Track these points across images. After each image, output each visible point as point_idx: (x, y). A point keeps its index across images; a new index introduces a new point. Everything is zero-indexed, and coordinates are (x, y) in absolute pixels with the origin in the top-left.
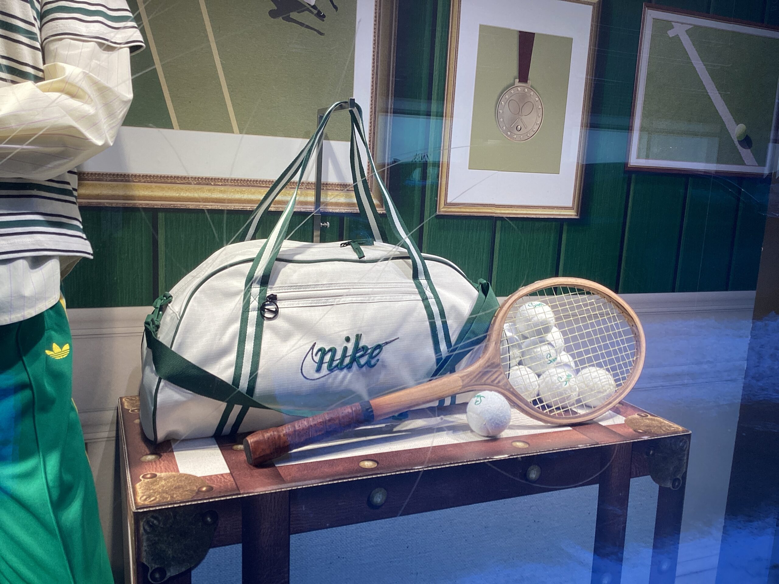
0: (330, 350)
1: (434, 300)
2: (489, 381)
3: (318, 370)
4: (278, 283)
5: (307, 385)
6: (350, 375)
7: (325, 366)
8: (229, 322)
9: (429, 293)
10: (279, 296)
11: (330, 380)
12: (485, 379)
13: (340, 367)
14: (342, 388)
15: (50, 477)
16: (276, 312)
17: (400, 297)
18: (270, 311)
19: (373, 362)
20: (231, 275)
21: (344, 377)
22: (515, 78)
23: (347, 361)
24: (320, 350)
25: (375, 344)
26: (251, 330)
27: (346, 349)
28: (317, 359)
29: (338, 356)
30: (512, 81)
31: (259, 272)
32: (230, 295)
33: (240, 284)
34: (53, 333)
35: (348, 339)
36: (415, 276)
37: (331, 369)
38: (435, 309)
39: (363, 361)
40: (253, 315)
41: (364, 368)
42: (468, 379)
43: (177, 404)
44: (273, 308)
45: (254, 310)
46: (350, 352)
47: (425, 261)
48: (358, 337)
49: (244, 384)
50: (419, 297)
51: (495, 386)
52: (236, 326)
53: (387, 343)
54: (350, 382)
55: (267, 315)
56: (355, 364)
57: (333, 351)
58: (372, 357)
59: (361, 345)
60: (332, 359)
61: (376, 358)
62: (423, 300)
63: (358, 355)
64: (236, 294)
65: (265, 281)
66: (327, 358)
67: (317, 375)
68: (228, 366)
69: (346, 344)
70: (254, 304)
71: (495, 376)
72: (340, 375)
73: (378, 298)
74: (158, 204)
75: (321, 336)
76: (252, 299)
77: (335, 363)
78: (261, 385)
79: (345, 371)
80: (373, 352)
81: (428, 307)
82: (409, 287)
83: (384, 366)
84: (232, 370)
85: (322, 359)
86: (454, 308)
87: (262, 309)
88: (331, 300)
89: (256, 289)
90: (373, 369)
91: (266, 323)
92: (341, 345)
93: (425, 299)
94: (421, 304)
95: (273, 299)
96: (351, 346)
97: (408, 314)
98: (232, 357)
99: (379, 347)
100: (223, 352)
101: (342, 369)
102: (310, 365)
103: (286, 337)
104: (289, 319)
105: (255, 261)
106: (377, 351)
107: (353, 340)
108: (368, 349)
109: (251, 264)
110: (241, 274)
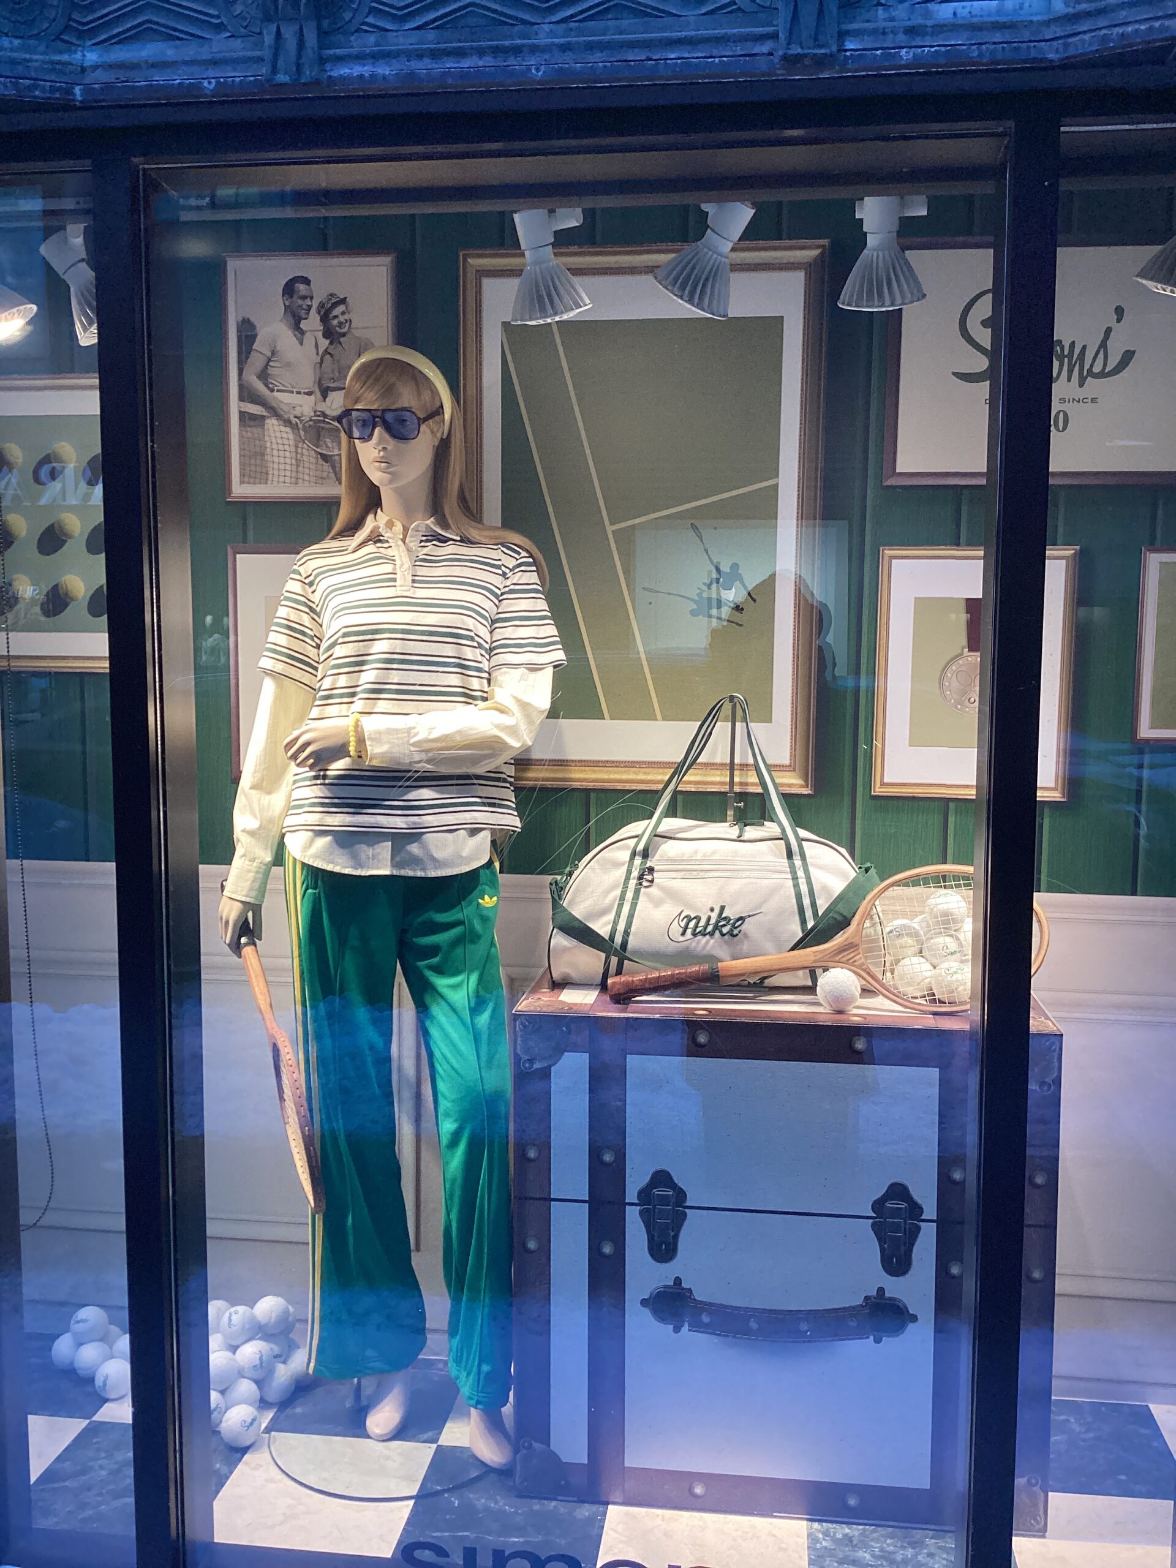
0: (695, 918)
1: (804, 880)
2: (844, 959)
3: (683, 934)
4: (657, 857)
5: (672, 947)
6: (712, 942)
7: (689, 931)
8: (613, 888)
9: (800, 873)
10: (656, 868)
11: (694, 944)
12: (840, 957)
13: (703, 934)
14: (705, 952)
15: (470, 990)
16: (652, 881)
17: (768, 875)
18: (648, 881)
19: (735, 932)
20: (619, 848)
21: (707, 942)
22: (963, 648)
23: (710, 928)
24: (686, 917)
25: (738, 916)
26: (630, 895)
27: (709, 918)
28: (683, 924)
29: (702, 923)
30: (960, 651)
31: (641, 847)
32: (617, 865)
33: (626, 856)
34: (487, 887)
35: (712, 910)
36: (790, 855)
37: (694, 934)
38: (804, 888)
39: (725, 930)
40: (633, 883)
41: (726, 937)
42: (821, 955)
43: (565, 950)
44: (649, 877)
45: (634, 879)
46: (713, 921)
47: (803, 842)
48: (723, 908)
49: (618, 939)
50: (789, 876)
51: (849, 964)
52: (618, 892)
53: (749, 916)
54: (713, 947)
55: (645, 884)
56: (717, 932)
57: (698, 918)
58: (734, 927)
59: (724, 915)
60: (696, 926)
61: (739, 929)
62: (793, 879)
63: (721, 924)
64: (623, 864)
65: (645, 855)
66: (692, 924)
67: (682, 939)
68: (607, 924)
69: (710, 913)
70: (635, 873)
71: (852, 955)
72: (704, 940)
73: (746, 874)
74: (591, 785)
75: (688, 905)
76: (634, 869)
77: (698, 930)
78: (632, 943)
79: (708, 937)
80: (735, 923)
81: (796, 886)
82: (783, 866)
83: (746, 936)
84: (609, 927)
85: (687, 924)
86: (825, 888)
87: (641, 877)
88: (702, 874)
89: (638, 861)
90: (736, 939)
91: (643, 890)
92: (705, 914)
93: (795, 878)
94: (790, 883)
95: (651, 870)
96: (714, 916)
97: (773, 891)
98: (611, 916)
99: (742, 919)
100: (604, 912)
101: (705, 935)
102: (676, 929)
103: (657, 903)
104: (662, 889)
105: (638, 837)
106: (740, 922)
107: (717, 911)
108: (730, 920)
109: (636, 839)
110: (627, 847)
